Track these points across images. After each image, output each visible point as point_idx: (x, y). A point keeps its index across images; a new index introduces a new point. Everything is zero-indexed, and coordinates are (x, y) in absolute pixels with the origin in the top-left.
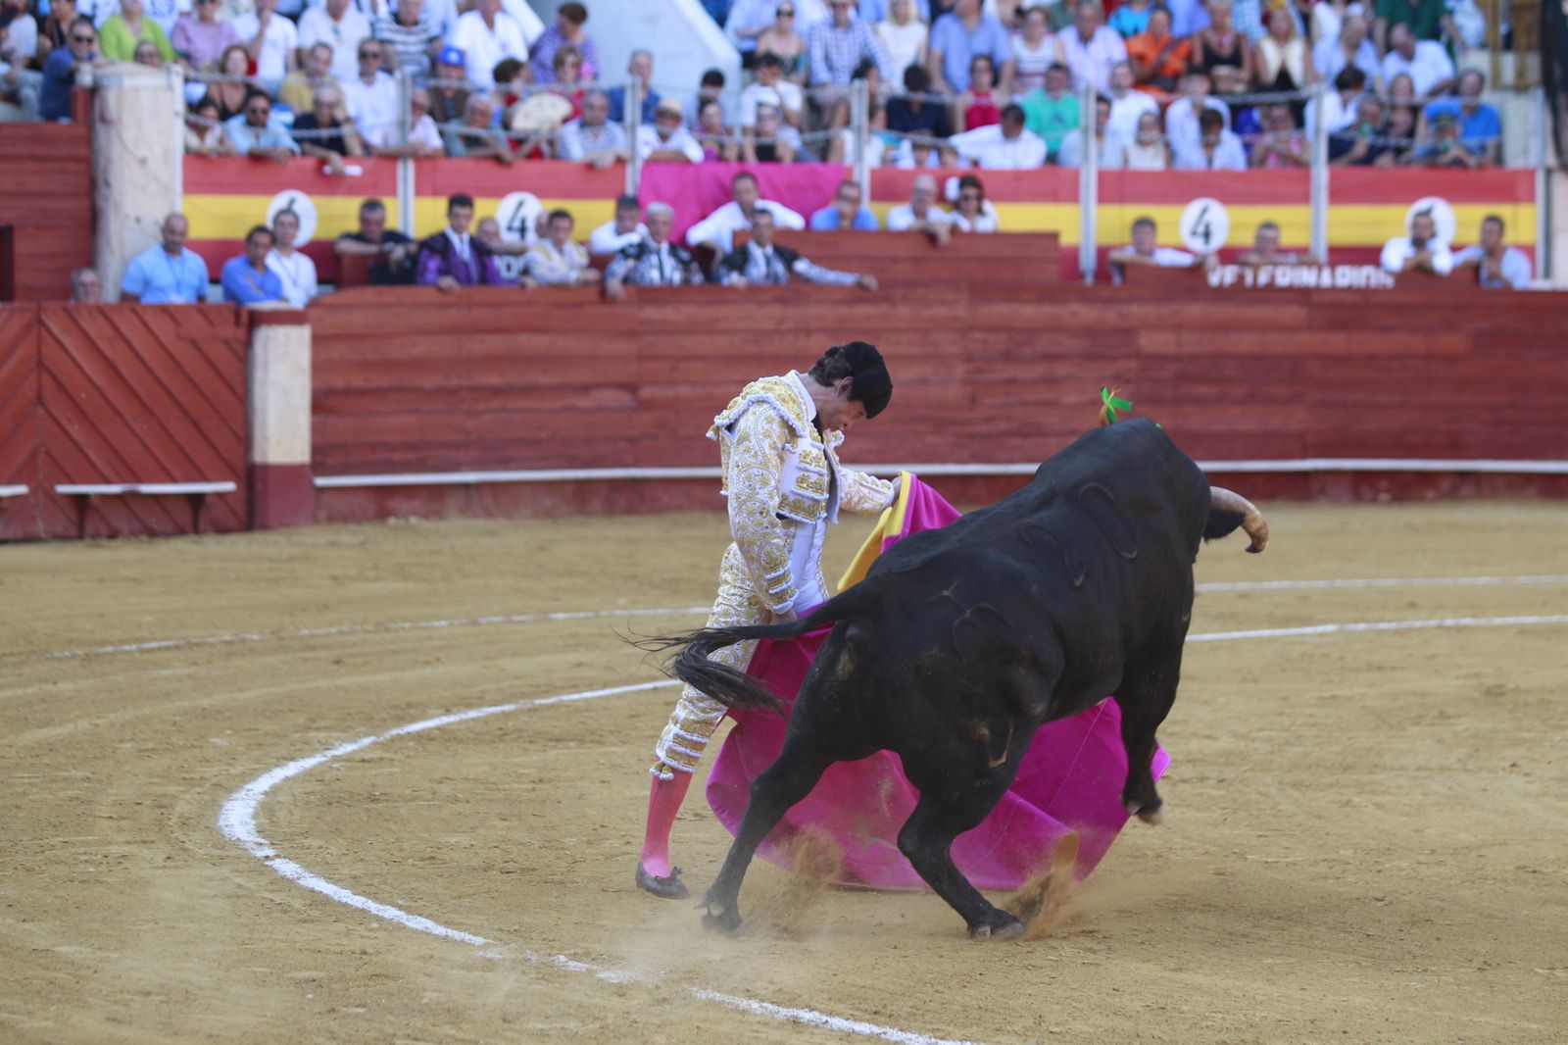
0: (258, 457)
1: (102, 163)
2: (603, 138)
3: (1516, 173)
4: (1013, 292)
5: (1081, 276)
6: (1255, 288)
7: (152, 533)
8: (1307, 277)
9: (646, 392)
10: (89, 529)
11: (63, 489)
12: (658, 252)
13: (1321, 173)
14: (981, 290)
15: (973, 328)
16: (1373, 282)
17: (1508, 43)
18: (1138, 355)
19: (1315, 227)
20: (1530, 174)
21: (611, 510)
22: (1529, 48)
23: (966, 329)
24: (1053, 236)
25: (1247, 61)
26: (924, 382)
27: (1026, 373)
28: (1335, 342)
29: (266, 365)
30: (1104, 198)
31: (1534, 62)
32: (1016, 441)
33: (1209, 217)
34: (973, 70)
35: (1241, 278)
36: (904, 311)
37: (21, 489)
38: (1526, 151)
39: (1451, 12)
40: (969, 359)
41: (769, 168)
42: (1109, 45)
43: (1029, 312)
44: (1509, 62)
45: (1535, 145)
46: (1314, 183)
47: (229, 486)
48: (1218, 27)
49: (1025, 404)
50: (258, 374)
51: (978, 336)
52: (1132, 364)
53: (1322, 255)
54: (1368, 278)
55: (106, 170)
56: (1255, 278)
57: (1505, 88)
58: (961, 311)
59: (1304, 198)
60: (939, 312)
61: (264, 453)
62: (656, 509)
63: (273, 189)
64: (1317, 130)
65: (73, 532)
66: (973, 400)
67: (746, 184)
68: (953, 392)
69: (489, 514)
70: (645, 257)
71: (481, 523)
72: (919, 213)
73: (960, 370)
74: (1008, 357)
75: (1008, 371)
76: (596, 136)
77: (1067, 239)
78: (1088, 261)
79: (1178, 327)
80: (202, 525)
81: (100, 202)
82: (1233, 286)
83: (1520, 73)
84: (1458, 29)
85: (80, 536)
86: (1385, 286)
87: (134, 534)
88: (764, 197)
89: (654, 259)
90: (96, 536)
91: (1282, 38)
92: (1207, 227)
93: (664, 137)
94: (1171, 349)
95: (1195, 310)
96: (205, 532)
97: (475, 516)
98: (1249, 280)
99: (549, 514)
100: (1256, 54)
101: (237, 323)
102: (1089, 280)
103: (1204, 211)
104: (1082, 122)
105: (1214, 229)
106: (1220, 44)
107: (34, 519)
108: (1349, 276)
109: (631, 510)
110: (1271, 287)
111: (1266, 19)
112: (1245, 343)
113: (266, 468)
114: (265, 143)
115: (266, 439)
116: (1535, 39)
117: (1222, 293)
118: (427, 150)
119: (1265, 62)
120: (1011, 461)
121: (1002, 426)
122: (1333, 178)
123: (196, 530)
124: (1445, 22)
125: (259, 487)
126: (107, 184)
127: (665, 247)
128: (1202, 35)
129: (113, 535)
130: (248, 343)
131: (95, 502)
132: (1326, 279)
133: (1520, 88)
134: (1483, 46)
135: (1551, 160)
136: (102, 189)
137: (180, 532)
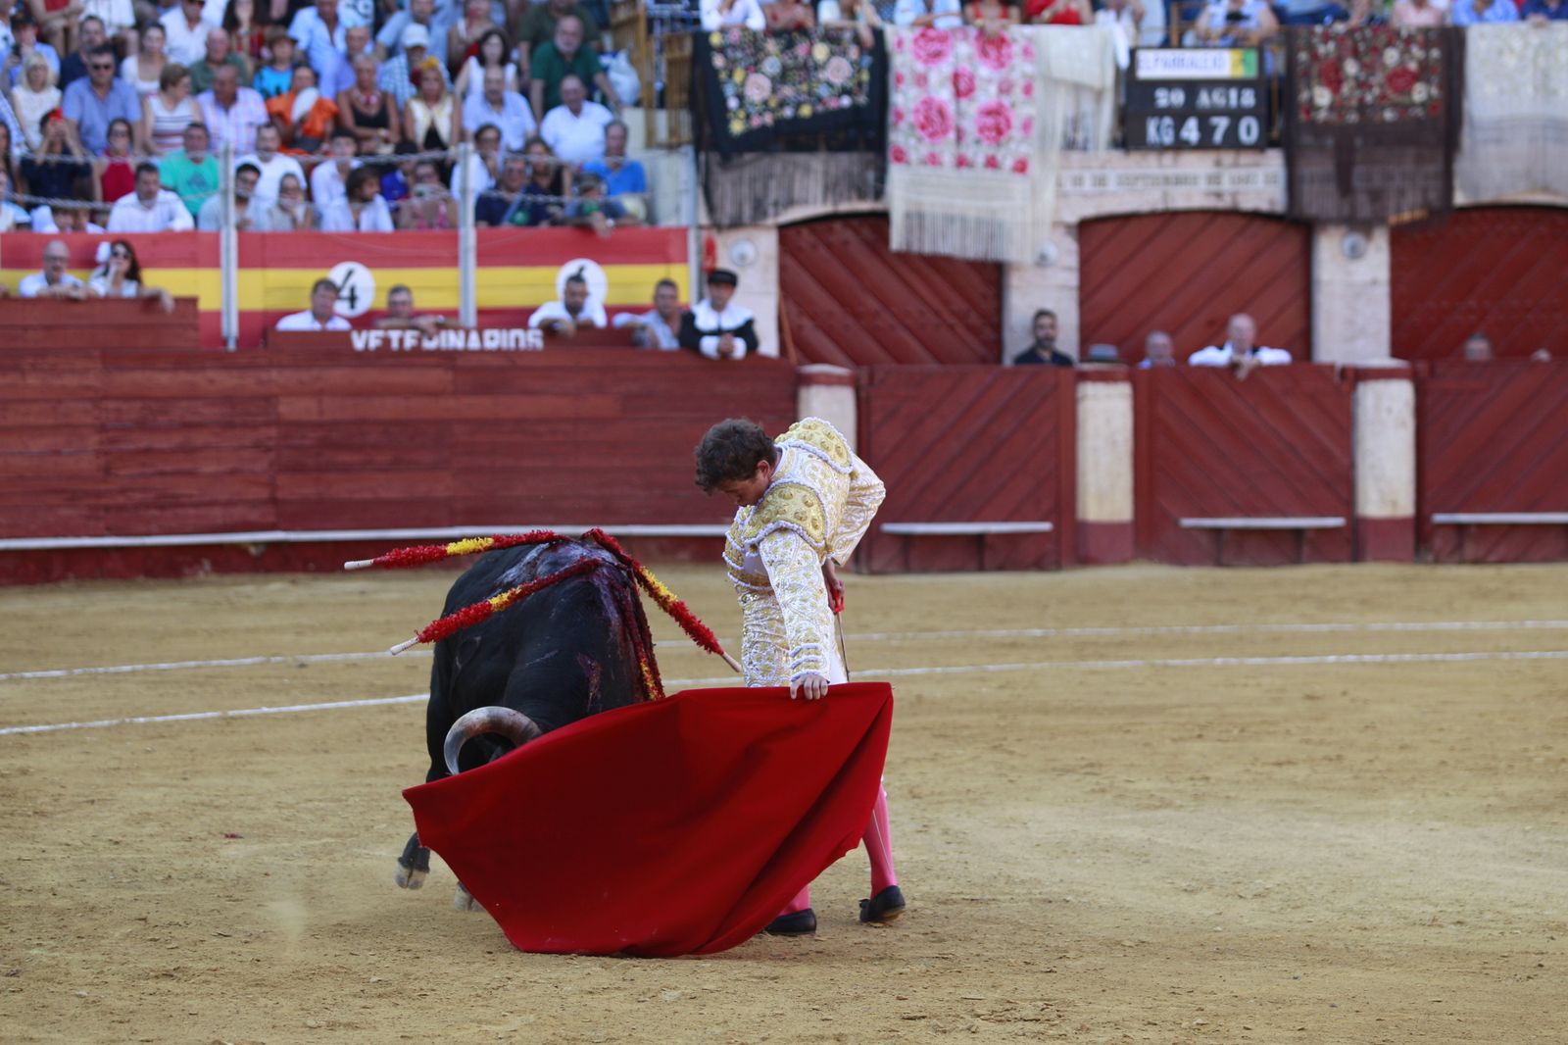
3: (669, 231)
4: (148, 360)
5: (225, 342)
6: (401, 352)
8: (453, 340)
13: (469, 234)
14: (113, 359)
15: (106, 398)
16: (522, 345)
17: (662, 102)
18: (279, 422)
19: (463, 289)
20: (682, 232)
22: (681, 106)
23: (99, 398)
24: (192, 301)
25: (394, 120)
26: (57, 453)
27: (161, 442)
28: (481, 406)
30: (244, 262)
31: (685, 118)
32: (154, 512)
33: (352, 281)
34: (110, 133)
35: (387, 341)
36: (33, 380)
38: (678, 210)
39: (605, 70)
40: (102, 428)
42: (251, 106)
43: (164, 379)
44: (662, 118)
45: (686, 203)
46: (462, 245)
48: (363, 86)
49: (162, 474)
51: (111, 405)
52: (273, 432)
53: (471, 319)
54: (517, 340)
56: (401, 341)
57: (660, 146)
58: (93, 380)
59: (453, 261)
60: (71, 381)
64: (464, 191)
66: (107, 470)
68: (88, 463)
72: (52, 280)
73: (93, 441)
74: (142, 426)
75: (143, 441)
77: (205, 304)
78: (231, 328)
79: (320, 393)
82: (378, 349)
83: (673, 131)
84: (612, 85)
86: (535, 348)
91: (431, 99)
92: (352, 290)
94: (314, 417)
95: (337, 376)
98: (395, 345)
100: (404, 113)
102: (232, 346)
103: (350, 274)
104: (222, 185)
105: (358, 293)
106: (368, 103)
108: (497, 339)
110: (417, 351)
111: (416, 78)
112: (389, 408)
116: (684, 97)
117: (366, 357)
119: (414, 121)
120: (148, 534)
121: (138, 496)
122: (481, 239)
124: (599, 78)
128: (348, 94)
132: (474, 343)
133: (672, 147)
134: (637, 104)
135: (704, 219)
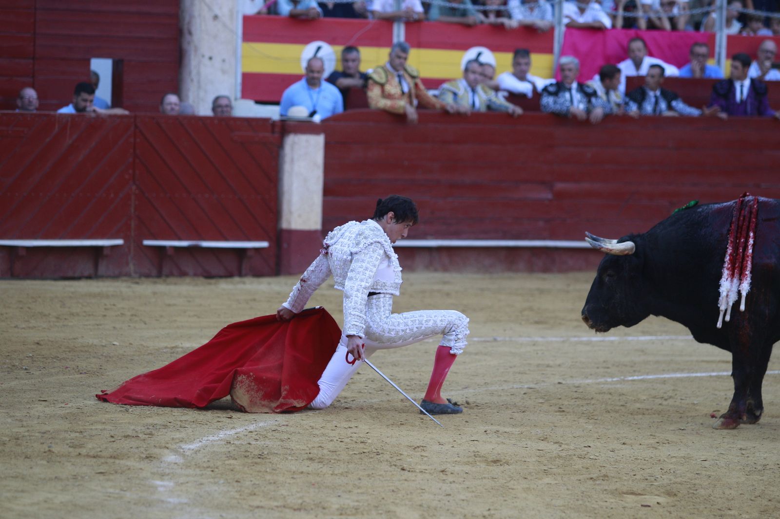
0: (285, 225)
1: (187, 19)
2: (536, 12)
7: (209, 276)
9: (560, 186)
10: (165, 270)
11: (147, 243)
12: (570, 90)
21: (531, 269)
29: (292, 160)
37: (120, 242)
41: (655, 34)
47: (264, 244)
50: (287, 167)
55: (189, 23)
61: (289, 223)
62: (564, 269)
63: (306, 41)
65: (154, 272)
67: (637, 45)
69: (445, 269)
70: (561, 94)
71: (439, 276)
76: (532, 9)
80: (244, 272)
81: (185, 46)
85: (159, 275)
87: (196, 275)
88: (651, 55)
89: (567, 95)
90: (170, 275)
93: (582, 11)
96: (246, 275)
97: (436, 270)
99: (486, 270)
101: (273, 132)
107: (127, 264)
109: (546, 270)
113: (290, 232)
114: (300, 8)
115: (291, 212)
118: (416, 17)
123: (240, 275)
125: (285, 245)
126: (190, 33)
127: (574, 85)
129: (183, 274)
130: (280, 145)
131: (170, 252)
136: (187, 36)
137: (229, 275)
